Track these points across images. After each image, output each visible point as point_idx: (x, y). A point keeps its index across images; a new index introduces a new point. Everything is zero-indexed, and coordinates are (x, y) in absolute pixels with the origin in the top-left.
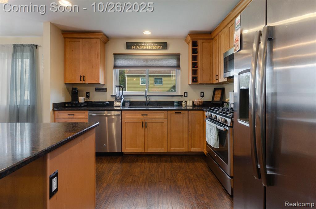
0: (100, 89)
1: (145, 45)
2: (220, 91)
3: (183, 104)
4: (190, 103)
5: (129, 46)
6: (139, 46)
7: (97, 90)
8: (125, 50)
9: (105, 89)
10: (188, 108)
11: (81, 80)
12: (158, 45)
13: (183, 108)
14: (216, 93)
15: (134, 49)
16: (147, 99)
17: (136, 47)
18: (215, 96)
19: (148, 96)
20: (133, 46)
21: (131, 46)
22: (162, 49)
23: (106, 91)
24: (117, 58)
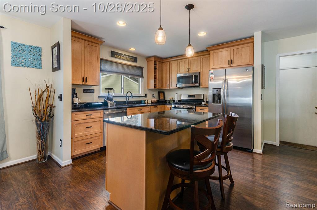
0: (88, 90)
1: (125, 56)
2: (163, 93)
3: (146, 102)
4: (150, 101)
5: (113, 54)
6: (120, 56)
7: (85, 91)
8: (110, 57)
9: (93, 90)
10: (149, 104)
11: (83, 81)
12: (133, 59)
13: (146, 104)
14: (160, 95)
15: (116, 58)
16: (127, 99)
17: (118, 57)
18: (160, 96)
19: (128, 96)
20: (117, 55)
21: (115, 55)
22: (134, 62)
23: (94, 93)
24: (102, 63)
